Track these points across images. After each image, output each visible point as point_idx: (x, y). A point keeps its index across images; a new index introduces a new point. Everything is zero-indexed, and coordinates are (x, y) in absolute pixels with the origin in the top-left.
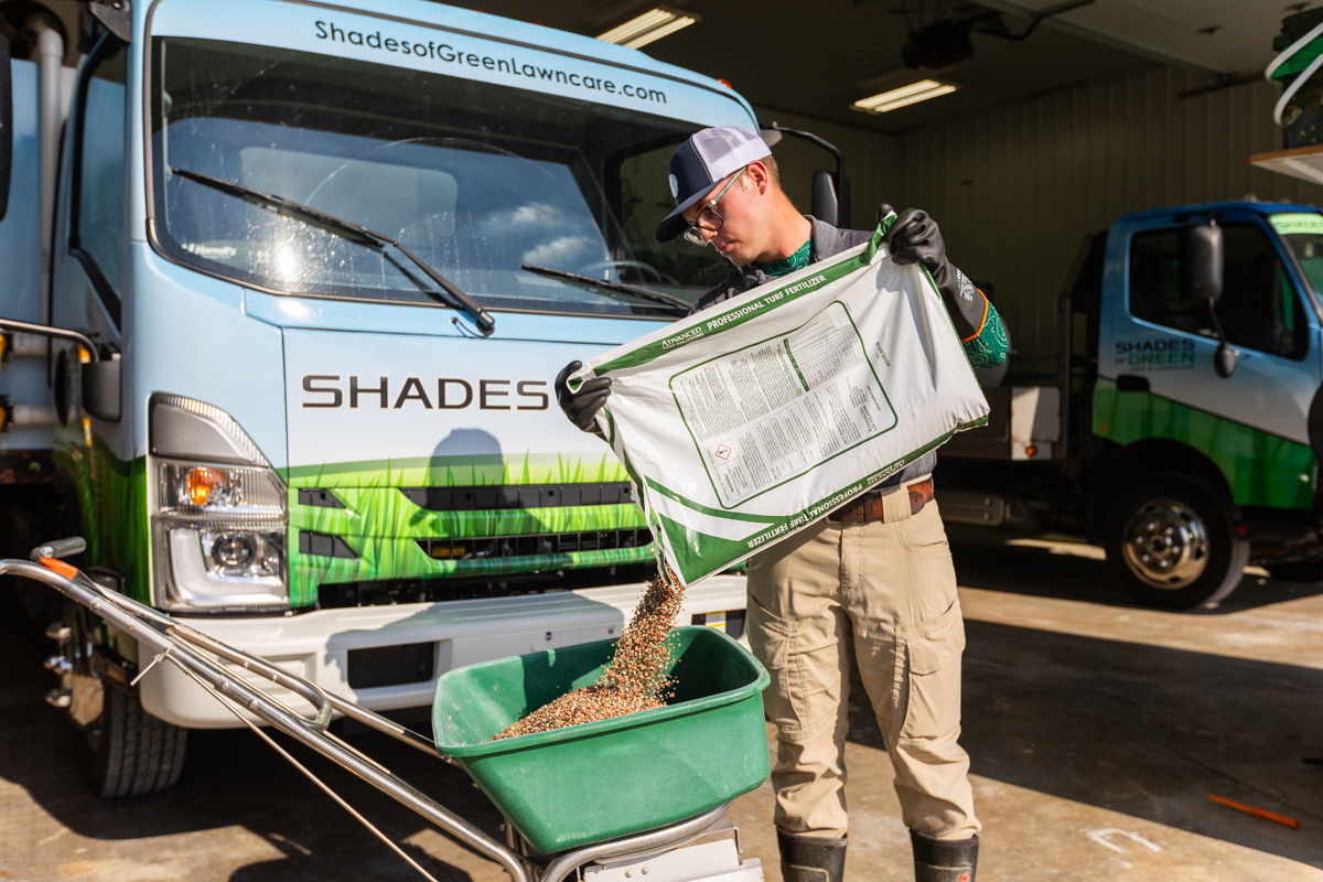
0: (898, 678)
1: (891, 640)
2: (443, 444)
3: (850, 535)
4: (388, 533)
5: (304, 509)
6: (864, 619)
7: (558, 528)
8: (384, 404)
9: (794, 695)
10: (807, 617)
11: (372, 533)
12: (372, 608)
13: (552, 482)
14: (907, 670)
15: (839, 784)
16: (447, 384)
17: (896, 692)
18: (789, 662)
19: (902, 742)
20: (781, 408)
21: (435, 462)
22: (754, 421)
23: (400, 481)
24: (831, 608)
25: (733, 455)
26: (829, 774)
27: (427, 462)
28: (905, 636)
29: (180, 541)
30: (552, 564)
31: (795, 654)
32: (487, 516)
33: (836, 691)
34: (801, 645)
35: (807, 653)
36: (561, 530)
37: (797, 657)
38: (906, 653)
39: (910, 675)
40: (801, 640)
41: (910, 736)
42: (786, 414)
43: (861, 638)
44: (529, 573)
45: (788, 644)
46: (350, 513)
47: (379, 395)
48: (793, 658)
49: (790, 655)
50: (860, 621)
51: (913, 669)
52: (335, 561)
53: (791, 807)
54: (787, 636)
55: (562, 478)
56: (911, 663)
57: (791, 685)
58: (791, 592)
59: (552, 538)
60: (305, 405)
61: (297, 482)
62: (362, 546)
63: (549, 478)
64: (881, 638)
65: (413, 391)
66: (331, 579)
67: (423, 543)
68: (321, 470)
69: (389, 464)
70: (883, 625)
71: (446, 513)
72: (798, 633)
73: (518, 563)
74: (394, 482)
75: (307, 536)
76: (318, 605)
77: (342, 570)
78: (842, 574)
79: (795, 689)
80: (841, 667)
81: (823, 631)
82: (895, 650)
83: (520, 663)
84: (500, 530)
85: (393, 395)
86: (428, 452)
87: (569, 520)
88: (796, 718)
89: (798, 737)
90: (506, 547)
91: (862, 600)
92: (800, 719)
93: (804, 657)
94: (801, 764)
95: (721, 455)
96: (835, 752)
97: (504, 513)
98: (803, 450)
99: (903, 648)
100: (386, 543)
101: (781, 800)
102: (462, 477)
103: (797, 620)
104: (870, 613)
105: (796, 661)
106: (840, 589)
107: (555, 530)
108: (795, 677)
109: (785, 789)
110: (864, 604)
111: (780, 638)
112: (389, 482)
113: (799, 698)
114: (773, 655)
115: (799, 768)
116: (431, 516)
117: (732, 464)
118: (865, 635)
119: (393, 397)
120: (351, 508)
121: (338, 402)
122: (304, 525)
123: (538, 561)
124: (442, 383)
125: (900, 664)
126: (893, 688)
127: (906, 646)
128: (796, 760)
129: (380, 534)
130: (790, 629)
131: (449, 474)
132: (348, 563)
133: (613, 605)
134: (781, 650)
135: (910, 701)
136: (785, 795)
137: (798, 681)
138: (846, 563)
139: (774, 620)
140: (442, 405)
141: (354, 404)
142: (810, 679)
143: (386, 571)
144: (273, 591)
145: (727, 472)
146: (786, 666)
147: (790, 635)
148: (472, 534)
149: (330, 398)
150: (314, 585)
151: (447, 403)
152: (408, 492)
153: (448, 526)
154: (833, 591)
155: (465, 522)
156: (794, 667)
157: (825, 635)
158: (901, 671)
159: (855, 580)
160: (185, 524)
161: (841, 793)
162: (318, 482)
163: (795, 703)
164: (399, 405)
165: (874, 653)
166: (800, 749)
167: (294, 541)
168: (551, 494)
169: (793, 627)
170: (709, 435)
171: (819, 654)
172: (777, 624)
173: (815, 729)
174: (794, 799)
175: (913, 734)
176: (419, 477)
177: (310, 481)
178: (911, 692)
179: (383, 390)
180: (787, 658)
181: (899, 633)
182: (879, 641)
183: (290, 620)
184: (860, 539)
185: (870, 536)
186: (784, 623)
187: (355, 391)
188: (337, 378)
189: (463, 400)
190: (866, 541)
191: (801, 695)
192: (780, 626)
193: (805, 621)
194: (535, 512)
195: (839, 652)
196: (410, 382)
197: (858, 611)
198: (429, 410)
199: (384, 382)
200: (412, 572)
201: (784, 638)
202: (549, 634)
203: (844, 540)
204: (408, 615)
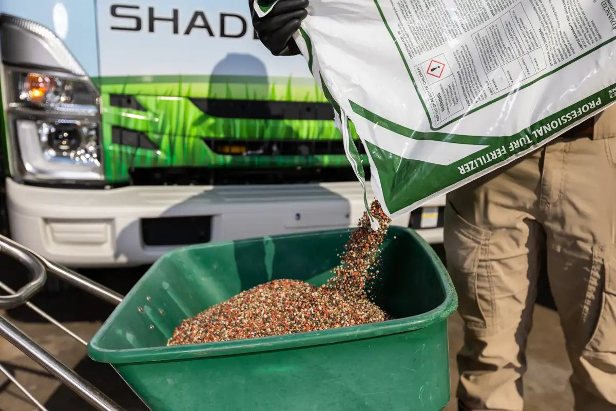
0: (590, 295)
1: (587, 258)
2: (220, 65)
3: (554, 150)
4: (180, 132)
5: (114, 110)
6: (560, 235)
7: (313, 135)
8: (176, 31)
9: (481, 297)
10: (501, 228)
11: (167, 131)
12: (175, 187)
13: (309, 100)
14: (601, 288)
15: (517, 376)
16: (227, 19)
17: (586, 308)
18: (479, 267)
19: (587, 354)
20: (502, 12)
21: (214, 79)
22: (472, 31)
23: (189, 91)
24: (526, 220)
25: (447, 72)
26: (510, 366)
27: (208, 79)
28: (602, 256)
29: (25, 130)
30: (307, 163)
31: (485, 261)
32: (258, 123)
33: (523, 295)
34: (492, 253)
35: (499, 261)
36: (316, 137)
37: (488, 263)
38: (602, 271)
39: (604, 294)
40: (493, 248)
41: (596, 350)
42: (507, 18)
43: (555, 251)
44: (293, 168)
45: (480, 251)
46: (150, 115)
47: (171, 24)
48: (484, 264)
49: (480, 261)
50: (555, 236)
51: (607, 288)
52: (139, 152)
53: (471, 387)
54: (479, 243)
55: (317, 97)
56: (607, 284)
57: (478, 287)
58: (486, 202)
59: (308, 143)
60: (113, 28)
61: (107, 89)
62: (160, 140)
63: (307, 97)
64: (576, 255)
65: (199, 21)
66: (138, 164)
67: (208, 141)
68: (127, 80)
69: (179, 79)
70: (581, 244)
71: (226, 119)
72: (491, 241)
73: (282, 160)
74: (184, 93)
75: (118, 132)
76: (131, 182)
77: (146, 157)
78: (540, 187)
79: (483, 292)
80: (529, 276)
81: (517, 241)
82: (590, 269)
83: (233, 248)
84: (268, 134)
85: (183, 25)
86: (208, 71)
87: (321, 131)
88: (482, 318)
89: (482, 334)
90: (275, 148)
91: (559, 215)
92: (486, 319)
93: (494, 264)
94: (483, 356)
95: (434, 72)
96: (516, 349)
97: (271, 122)
98: (526, 57)
99: (599, 267)
100: (179, 140)
101: (465, 381)
102: (238, 92)
103: (490, 229)
104: (567, 230)
105: (486, 267)
106: (537, 204)
107: (311, 137)
108: (484, 281)
109: (468, 372)
110: (562, 220)
111: (473, 244)
112: (180, 92)
113: (486, 300)
114: (465, 259)
115: (481, 359)
116: (211, 121)
117: (445, 82)
118: (559, 249)
119: (182, 27)
120: (151, 111)
121: (138, 28)
122: (114, 122)
123: (297, 160)
124: (223, 16)
125: (594, 282)
126: (584, 304)
127: (603, 267)
128: (479, 352)
129: (174, 131)
130: (483, 237)
131: (228, 90)
132: (149, 153)
133: (345, 196)
134: (472, 256)
135: (601, 319)
136: (467, 377)
137: (487, 285)
138: (548, 178)
139: (468, 227)
140: (223, 34)
141: (151, 29)
142: (499, 284)
143: (179, 160)
144: (95, 169)
145: (440, 91)
146: (475, 270)
147: (483, 242)
148: (245, 136)
149: (132, 23)
150: (125, 168)
151: (227, 32)
152: (196, 101)
153: (227, 129)
154: (529, 205)
155: (239, 127)
156: (484, 272)
157: (518, 245)
158: (594, 289)
159: (555, 196)
160: (26, 118)
161: (519, 384)
162: (124, 89)
163: (482, 304)
164: (188, 32)
165: (566, 269)
166: (484, 345)
167: (107, 133)
168: (308, 109)
169: (486, 235)
170: (420, 50)
171: (511, 262)
172: (471, 231)
173: (499, 328)
174: (475, 381)
175: (599, 348)
176: (202, 90)
177: (118, 89)
178: (603, 310)
179: (175, 20)
180: (477, 263)
181: (596, 252)
182: (574, 258)
183: (108, 192)
184: (565, 155)
185: (576, 152)
186: (478, 232)
187: (152, 19)
188: (137, 8)
189: (239, 31)
190: (572, 157)
191: (488, 298)
192: (473, 233)
193: (498, 231)
194: (295, 124)
195: (529, 262)
196: (197, 14)
197: (556, 227)
198: (212, 38)
199: (176, 12)
200: (199, 162)
201: (476, 245)
202: (298, 215)
203: (547, 155)
204: (196, 194)
